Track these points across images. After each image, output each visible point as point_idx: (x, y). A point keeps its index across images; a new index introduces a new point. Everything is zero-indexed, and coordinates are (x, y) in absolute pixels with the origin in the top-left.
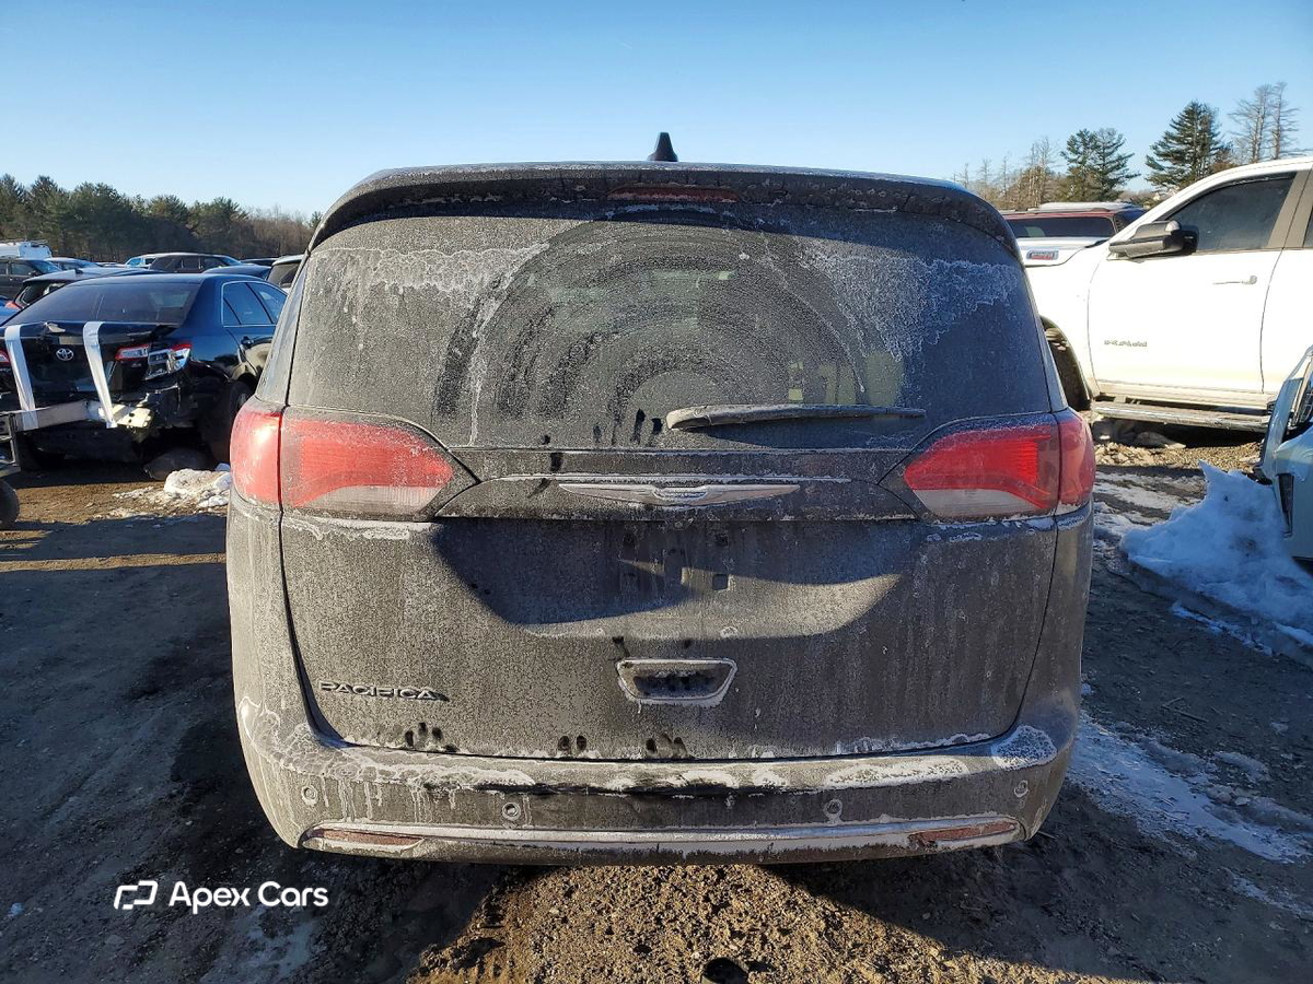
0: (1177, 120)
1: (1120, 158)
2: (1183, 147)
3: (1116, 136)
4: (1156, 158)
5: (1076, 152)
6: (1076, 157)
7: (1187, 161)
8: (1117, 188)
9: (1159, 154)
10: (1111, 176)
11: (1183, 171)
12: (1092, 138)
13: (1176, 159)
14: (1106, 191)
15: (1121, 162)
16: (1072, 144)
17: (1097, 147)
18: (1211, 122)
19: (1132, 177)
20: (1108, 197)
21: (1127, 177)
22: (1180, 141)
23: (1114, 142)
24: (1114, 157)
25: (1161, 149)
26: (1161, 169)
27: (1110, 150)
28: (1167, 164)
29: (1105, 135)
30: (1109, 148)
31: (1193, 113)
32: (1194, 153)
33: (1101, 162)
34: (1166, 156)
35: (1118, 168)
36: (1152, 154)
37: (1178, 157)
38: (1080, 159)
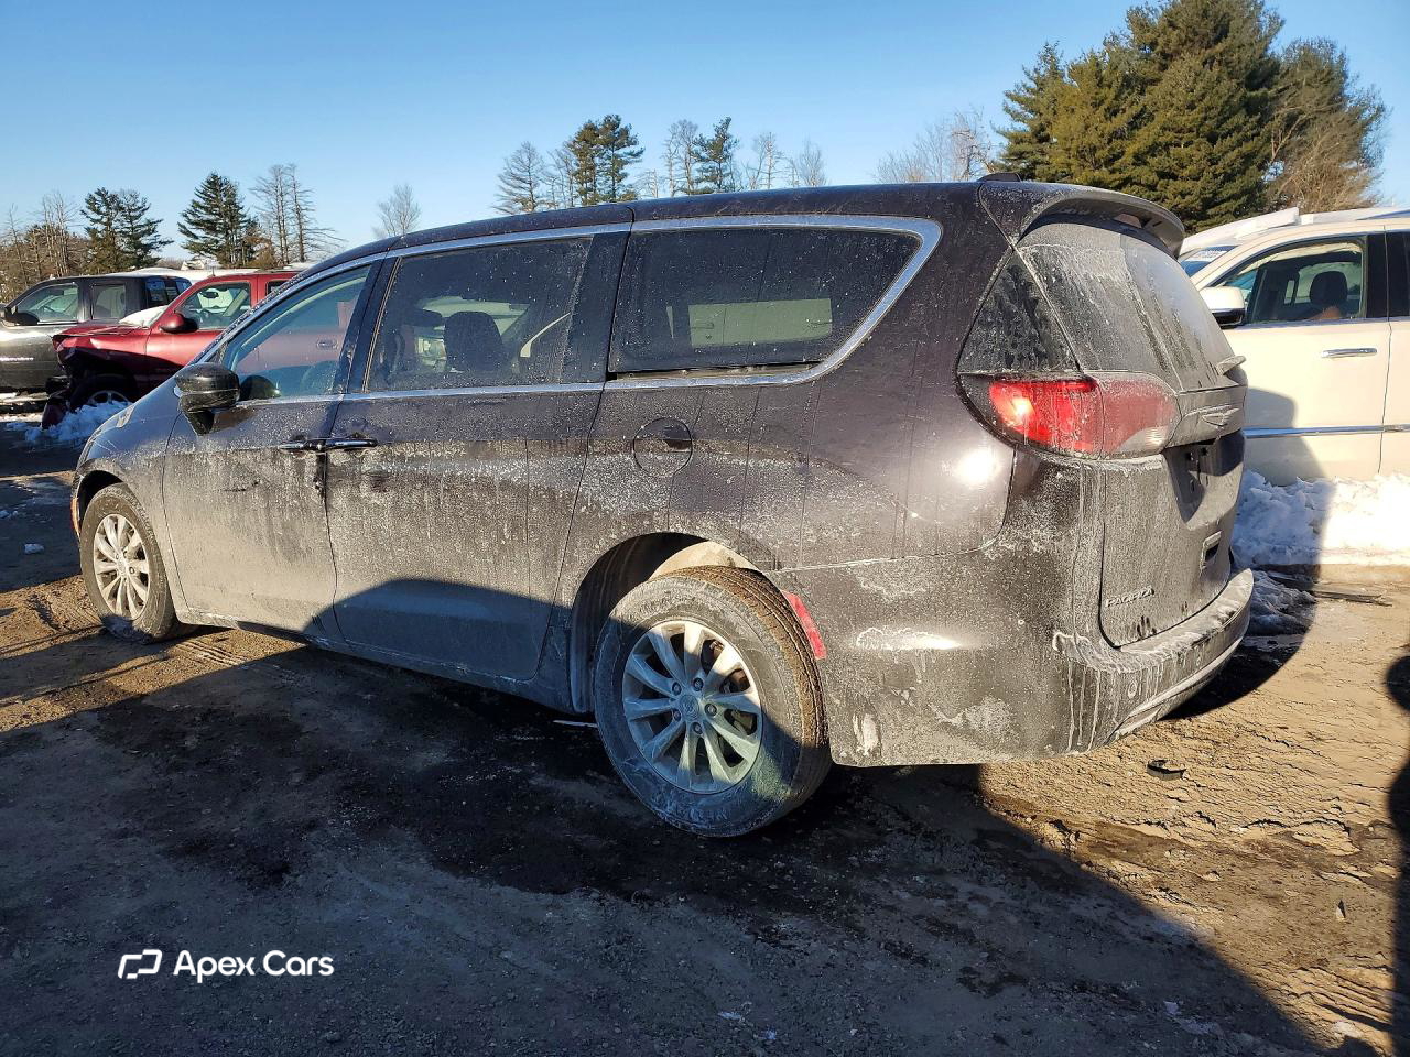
0: (202, 190)
1: (149, 223)
2: (212, 217)
3: (139, 199)
4: (188, 226)
5: (99, 212)
6: (99, 217)
7: (220, 232)
8: (153, 254)
9: (190, 222)
10: (145, 240)
11: (217, 242)
12: (114, 198)
13: (208, 228)
14: (141, 257)
15: (150, 228)
16: (91, 202)
17: (122, 209)
18: (235, 195)
19: (165, 243)
20: (145, 262)
21: (160, 243)
22: (209, 211)
23: (139, 204)
24: (142, 221)
25: (191, 217)
26: (196, 237)
27: (137, 213)
28: (200, 233)
29: (128, 197)
30: (135, 210)
31: (214, 184)
32: (225, 224)
33: (130, 225)
34: (198, 224)
35: (149, 232)
36: (183, 221)
37: (210, 227)
38: (105, 220)
